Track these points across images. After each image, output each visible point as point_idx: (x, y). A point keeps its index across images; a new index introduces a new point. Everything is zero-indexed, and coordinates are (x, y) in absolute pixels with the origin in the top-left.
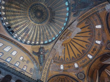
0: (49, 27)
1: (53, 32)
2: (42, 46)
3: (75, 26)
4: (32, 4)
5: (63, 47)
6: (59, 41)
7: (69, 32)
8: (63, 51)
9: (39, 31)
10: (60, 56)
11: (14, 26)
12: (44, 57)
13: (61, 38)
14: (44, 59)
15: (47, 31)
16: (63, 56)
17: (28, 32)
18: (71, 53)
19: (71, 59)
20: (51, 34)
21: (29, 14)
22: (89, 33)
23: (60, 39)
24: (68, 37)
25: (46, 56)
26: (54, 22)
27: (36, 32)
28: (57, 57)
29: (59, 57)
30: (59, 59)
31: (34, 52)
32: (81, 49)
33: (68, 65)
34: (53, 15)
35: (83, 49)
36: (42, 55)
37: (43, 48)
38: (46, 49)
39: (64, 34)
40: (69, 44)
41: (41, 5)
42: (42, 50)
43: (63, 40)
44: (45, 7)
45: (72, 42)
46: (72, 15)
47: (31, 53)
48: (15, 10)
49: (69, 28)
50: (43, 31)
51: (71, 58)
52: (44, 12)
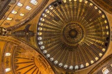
0: (58, 43)
2: (35, 35)
4: (84, 29)
6: (37, 54)
7: (46, 67)
8: (27, 57)
9: (55, 31)
10: (22, 53)
11: (62, 7)
12: (22, 36)
13: (41, 57)
14: (19, 36)
15: (53, 40)
16: (21, 56)
17: (55, 19)
20: (49, 45)
21: (74, 23)
23: (39, 56)
24: (41, 64)
25: (23, 38)
26: (62, 49)
27: (54, 28)
28: (20, 50)
29: (20, 53)
30: (17, 52)
31: (29, 25)
33: (9, 61)
34: (70, 49)
36: (25, 34)
37: (33, 35)
38: (31, 38)
39: (44, 61)
40: (33, 64)
42: (31, 34)
43: (38, 58)
44: (79, 41)
45: (35, 68)
46: (63, 73)
48: (79, 11)
49: (50, 67)
50: (54, 35)
51: (17, 65)
52: (74, 39)
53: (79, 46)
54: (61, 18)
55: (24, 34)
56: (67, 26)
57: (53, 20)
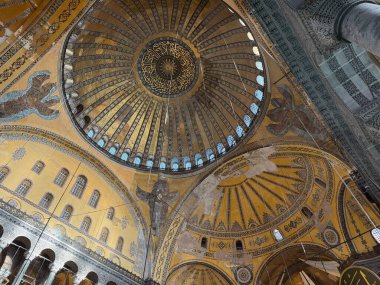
0: (192, 115)
1: (198, 136)
2: (163, 177)
3: (264, 157)
4: (156, 36)
5: (220, 193)
7: (245, 163)
8: (217, 203)
9: (158, 120)
10: (205, 213)
11: (90, 101)
12: (166, 209)
15: (182, 126)
16: (213, 214)
17: (126, 119)
18: (235, 211)
19: (231, 227)
20: (194, 140)
21: (139, 62)
22: (294, 182)
24: (238, 172)
25: (169, 209)
26: (209, 105)
27: (150, 120)
28: (196, 216)
29: (203, 216)
30: (200, 222)
31: (139, 191)
32: (262, 209)
33: (219, 241)
34: (211, 83)
35: (269, 212)
36: (159, 201)
37: (164, 182)
38: (173, 187)
39: (231, 164)
40: (236, 190)
41: (183, 45)
42: (160, 187)
43: (222, 178)
44: (192, 54)
45: (244, 184)
46: (266, 124)
47: (133, 194)
50: (170, 121)
51: (232, 224)
52: (185, 67)
53: (207, 57)
54: (124, 101)
56: (146, 84)
57: (130, 123)
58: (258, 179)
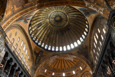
1: (56, 41)
3: (72, 57)
4: (61, 11)
5: (55, 60)
7: (66, 56)
9: (47, 31)
11: (34, 19)
12: (40, 59)
16: (51, 65)
18: (56, 66)
19: (53, 69)
20: (54, 42)
22: (75, 65)
23: (58, 56)
24: (63, 57)
25: (41, 60)
29: (48, 64)
30: (47, 66)
33: (49, 71)
35: (64, 69)
39: (63, 55)
40: (60, 61)
41: (66, 17)
44: (67, 20)
45: (62, 61)
47: (33, 52)
52: (63, 22)
53: (70, 23)
54: (41, 22)
55: (39, 58)
56: (49, 20)
57: (39, 28)
58: (67, 61)
